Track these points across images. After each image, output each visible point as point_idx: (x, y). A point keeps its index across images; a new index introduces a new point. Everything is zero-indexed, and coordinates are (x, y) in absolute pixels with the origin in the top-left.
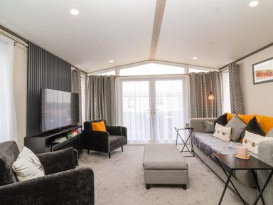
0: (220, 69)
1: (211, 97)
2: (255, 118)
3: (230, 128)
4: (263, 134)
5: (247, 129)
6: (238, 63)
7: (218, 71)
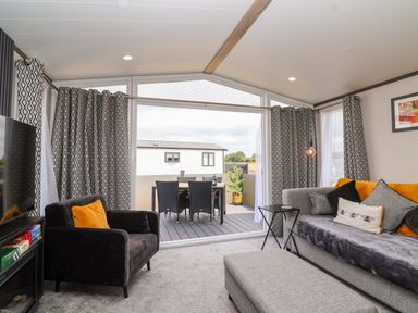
0: (315, 105)
3: (380, 208)
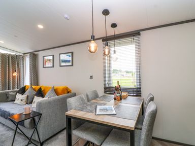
0: (24, 54)
1: (15, 74)
2: (41, 88)
3: (26, 96)
4: (43, 96)
5: (36, 95)
6: (36, 53)
7: (22, 55)
